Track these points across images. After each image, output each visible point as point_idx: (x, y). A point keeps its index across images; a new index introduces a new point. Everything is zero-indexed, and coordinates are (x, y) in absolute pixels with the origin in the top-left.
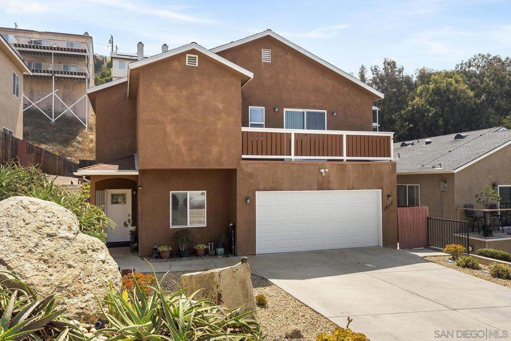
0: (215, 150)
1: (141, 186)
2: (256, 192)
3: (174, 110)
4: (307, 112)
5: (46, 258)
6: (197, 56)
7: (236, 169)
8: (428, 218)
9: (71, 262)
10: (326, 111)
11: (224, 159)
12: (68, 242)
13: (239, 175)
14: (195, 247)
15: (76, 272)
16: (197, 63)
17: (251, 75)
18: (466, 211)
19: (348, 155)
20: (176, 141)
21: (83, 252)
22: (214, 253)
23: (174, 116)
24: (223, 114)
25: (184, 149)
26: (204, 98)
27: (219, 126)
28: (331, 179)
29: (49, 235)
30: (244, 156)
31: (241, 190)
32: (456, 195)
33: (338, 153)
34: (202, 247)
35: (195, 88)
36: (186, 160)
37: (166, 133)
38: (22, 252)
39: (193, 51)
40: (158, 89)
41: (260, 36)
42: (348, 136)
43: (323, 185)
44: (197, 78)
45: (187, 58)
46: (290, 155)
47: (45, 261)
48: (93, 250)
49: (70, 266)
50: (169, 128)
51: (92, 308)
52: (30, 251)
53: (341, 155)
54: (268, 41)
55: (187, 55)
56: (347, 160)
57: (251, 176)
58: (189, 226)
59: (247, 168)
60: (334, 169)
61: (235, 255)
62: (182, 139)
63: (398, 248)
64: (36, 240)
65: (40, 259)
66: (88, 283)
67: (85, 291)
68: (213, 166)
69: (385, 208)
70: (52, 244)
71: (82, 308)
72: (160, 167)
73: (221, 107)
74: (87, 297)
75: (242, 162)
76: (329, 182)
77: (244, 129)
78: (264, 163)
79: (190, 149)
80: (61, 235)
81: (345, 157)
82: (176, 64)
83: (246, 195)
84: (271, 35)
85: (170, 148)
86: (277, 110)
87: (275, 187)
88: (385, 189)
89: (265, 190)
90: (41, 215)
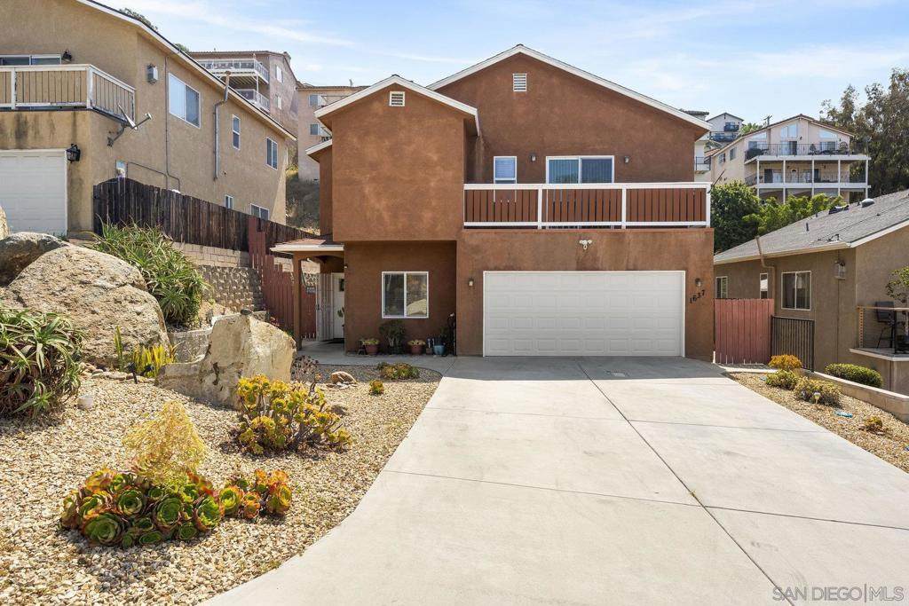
0: (427, 215)
1: (346, 265)
2: (484, 272)
3: (374, 166)
4: (583, 161)
5: (68, 301)
6: (403, 93)
7: (455, 242)
8: (772, 317)
9: (96, 309)
10: (613, 157)
11: (439, 227)
12: (102, 291)
13: (459, 248)
14: (410, 343)
15: (97, 318)
16: (404, 103)
17: (472, 111)
18: (877, 312)
19: (629, 219)
20: (377, 206)
21: (116, 301)
22: (431, 351)
23: (374, 173)
24: (438, 168)
25: (386, 216)
26: (412, 148)
27: (432, 184)
28: (600, 254)
29: (82, 282)
30: (466, 224)
31: (463, 268)
32: (857, 286)
33: (613, 215)
34: (417, 343)
35: (401, 135)
36: (389, 230)
37: (364, 196)
38: (44, 293)
39: (396, 87)
40: (355, 140)
41: (506, 56)
42: (629, 191)
43: (586, 263)
44: (404, 122)
45: (391, 96)
46: (536, 220)
47: (66, 304)
48: (131, 302)
49: (93, 312)
50: (367, 190)
51: (101, 351)
52: (53, 293)
53: (618, 218)
54: (520, 61)
55: (391, 93)
56: (627, 227)
57: (476, 249)
58: (405, 317)
59: (470, 239)
60: (605, 241)
61: (455, 355)
62: (384, 203)
63: (714, 362)
64: (65, 285)
65: (61, 302)
66: (108, 330)
67: (100, 336)
68: (425, 237)
69: (692, 299)
70: (82, 290)
71: (88, 350)
72: (357, 239)
73: (435, 158)
74: (99, 342)
75: (464, 231)
76: (595, 259)
77: (468, 187)
78: (496, 233)
79: (395, 216)
80: (98, 284)
81: (624, 223)
82: (376, 106)
83: (469, 275)
84: (523, 51)
85: (368, 214)
86: (534, 159)
87: (511, 264)
88: (692, 269)
89: (496, 269)
90: (83, 264)
